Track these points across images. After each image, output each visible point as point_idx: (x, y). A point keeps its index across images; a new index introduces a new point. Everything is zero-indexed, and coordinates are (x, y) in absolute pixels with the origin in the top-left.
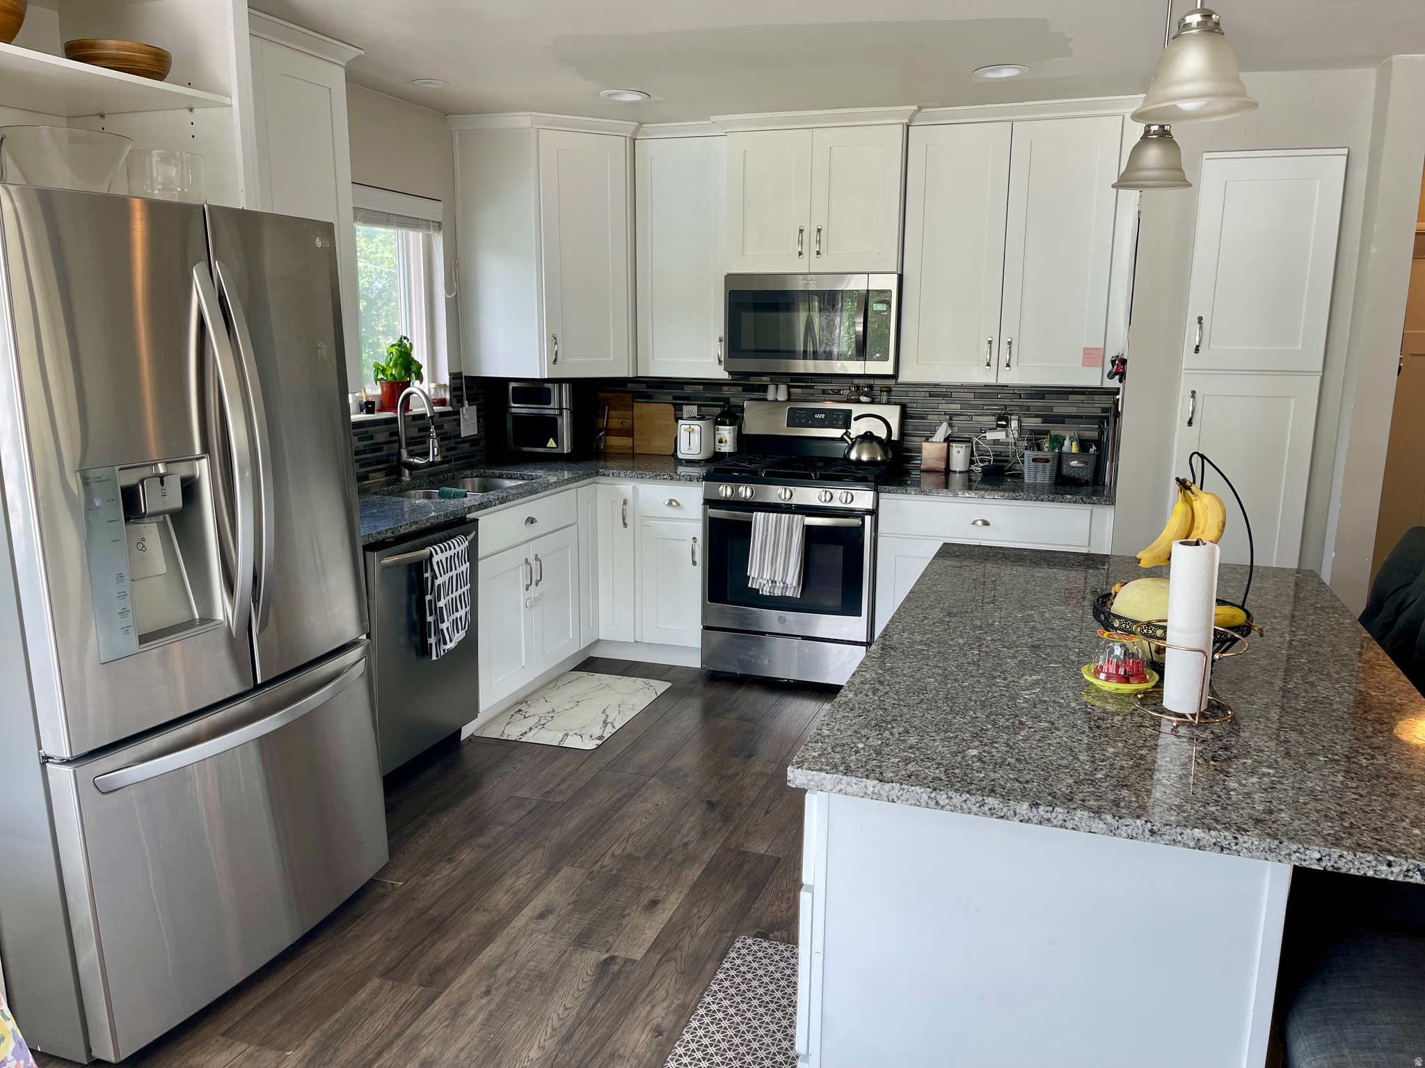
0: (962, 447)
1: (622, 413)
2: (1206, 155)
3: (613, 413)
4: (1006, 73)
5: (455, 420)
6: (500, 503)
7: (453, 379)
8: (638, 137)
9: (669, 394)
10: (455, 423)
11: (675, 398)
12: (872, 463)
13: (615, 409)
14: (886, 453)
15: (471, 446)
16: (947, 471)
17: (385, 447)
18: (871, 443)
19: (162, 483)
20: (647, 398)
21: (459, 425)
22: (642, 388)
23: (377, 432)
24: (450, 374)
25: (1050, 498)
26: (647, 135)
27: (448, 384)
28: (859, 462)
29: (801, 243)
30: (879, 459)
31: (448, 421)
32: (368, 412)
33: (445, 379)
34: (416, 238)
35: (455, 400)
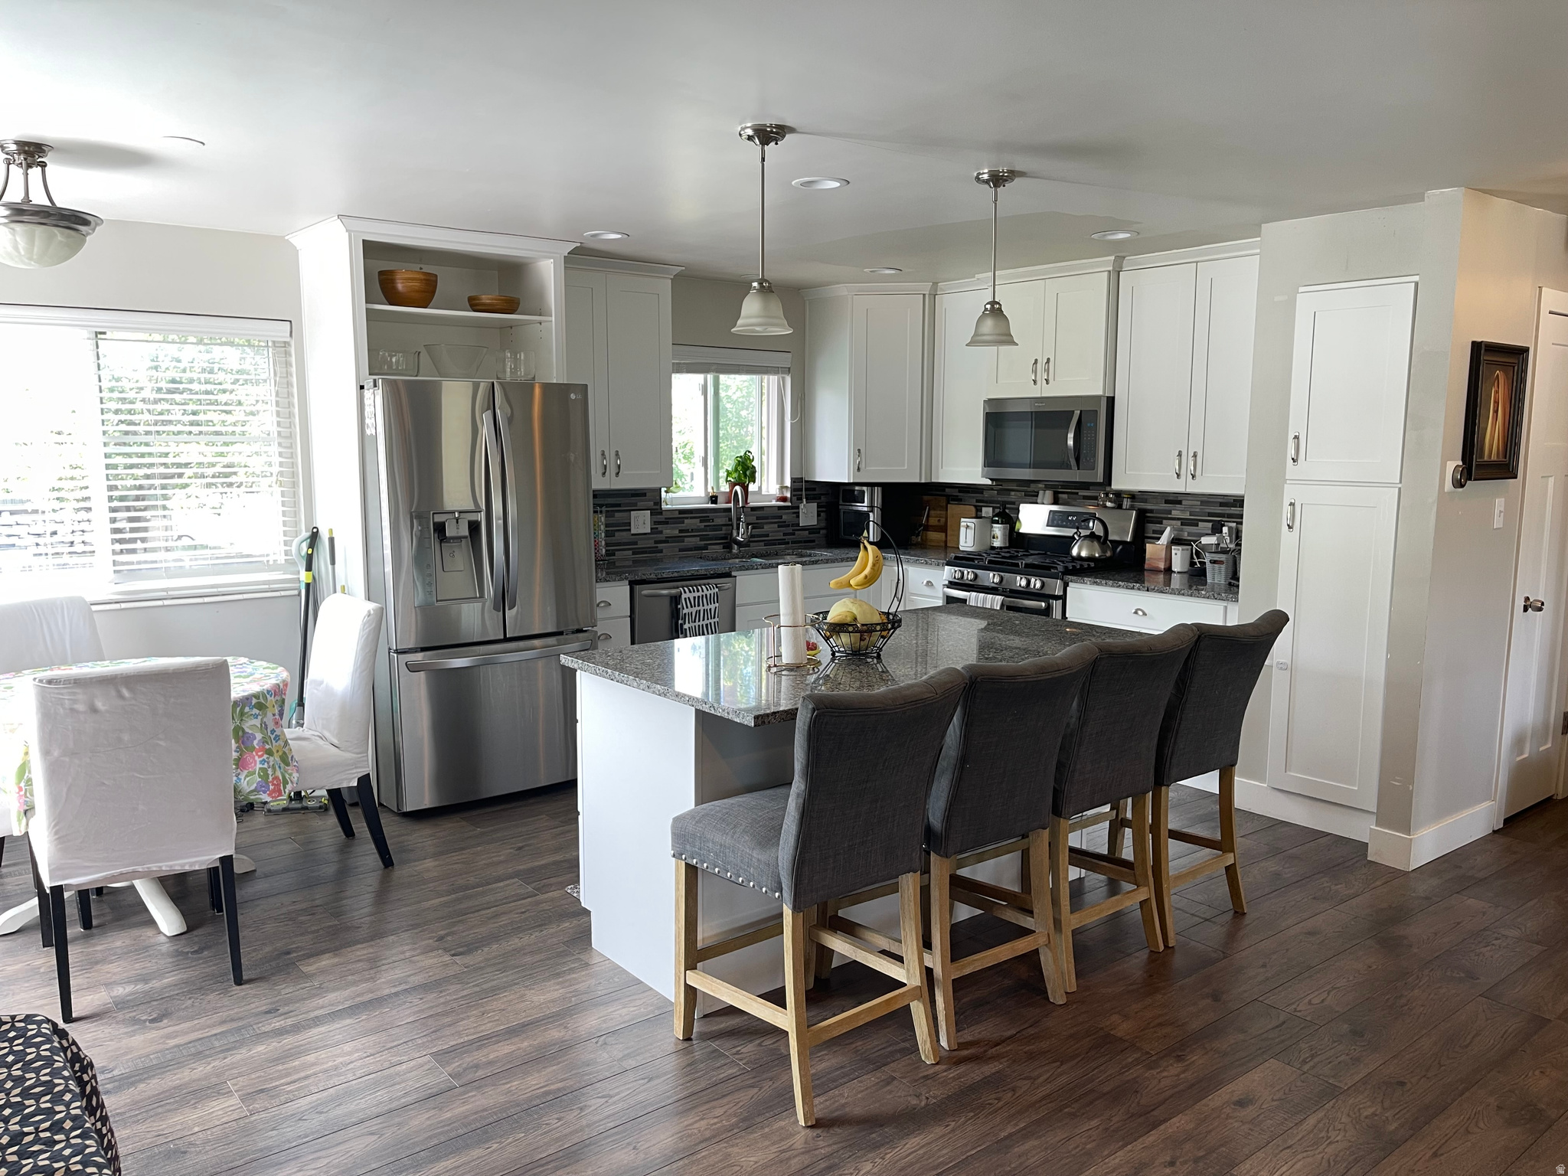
0: (1179, 550)
1: (939, 512)
2: (1301, 289)
3: (932, 512)
4: (1121, 236)
5: (794, 513)
6: (762, 568)
7: (794, 482)
8: (938, 293)
9: (973, 497)
10: (795, 515)
11: (977, 501)
12: (1089, 559)
13: (934, 510)
14: (1104, 551)
15: (779, 527)
16: (1169, 570)
17: (724, 528)
18: (1092, 542)
19: (457, 522)
20: (959, 500)
21: (798, 517)
22: (955, 492)
23: (716, 517)
24: (792, 479)
25: (1189, 593)
26: (944, 291)
27: (789, 486)
28: (1079, 558)
29: (1035, 372)
30: (1097, 555)
31: (785, 514)
32: (712, 503)
33: (788, 483)
34: (773, 379)
35: (795, 498)
